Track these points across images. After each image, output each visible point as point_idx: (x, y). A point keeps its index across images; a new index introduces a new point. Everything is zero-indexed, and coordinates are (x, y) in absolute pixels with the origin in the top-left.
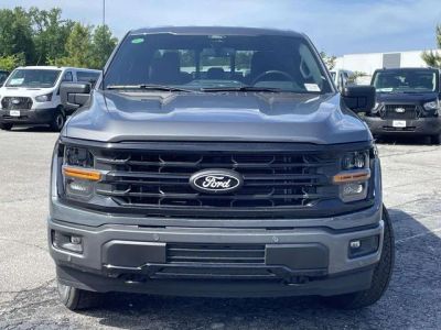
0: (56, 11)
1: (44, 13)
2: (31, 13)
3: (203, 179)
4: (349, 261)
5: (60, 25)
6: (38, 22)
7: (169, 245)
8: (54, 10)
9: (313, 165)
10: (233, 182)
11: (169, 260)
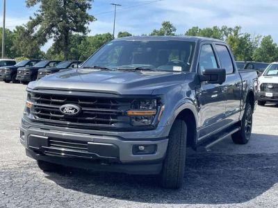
0: (238, 28)
1: (230, 29)
2: (223, 30)
3: (64, 108)
4: (133, 156)
5: (240, 36)
6: (226, 35)
7: (50, 138)
8: (237, 27)
9: (115, 105)
10: (76, 110)
11: (49, 146)
